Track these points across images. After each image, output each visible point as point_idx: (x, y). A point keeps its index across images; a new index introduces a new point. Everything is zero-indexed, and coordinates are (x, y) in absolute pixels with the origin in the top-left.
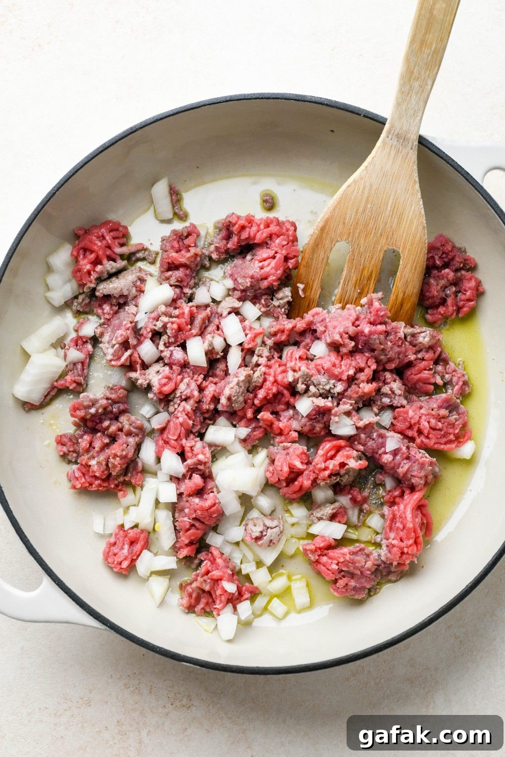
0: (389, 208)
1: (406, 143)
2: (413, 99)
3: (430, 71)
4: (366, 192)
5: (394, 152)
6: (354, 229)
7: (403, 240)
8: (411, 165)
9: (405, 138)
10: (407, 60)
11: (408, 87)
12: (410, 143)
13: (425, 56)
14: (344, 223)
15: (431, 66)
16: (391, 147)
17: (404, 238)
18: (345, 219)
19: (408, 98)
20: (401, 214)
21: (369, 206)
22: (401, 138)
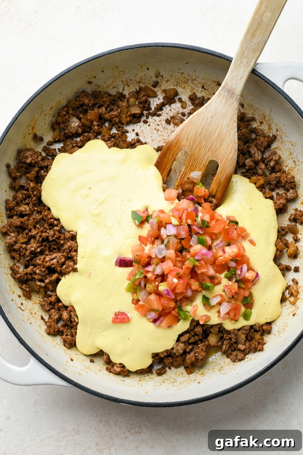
0: (216, 134)
1: (233, 96)
2: (241, 70)
3: (255, 54)
4: (204, 122)
5: (225, 101)
6: (193, 143)
7: (222, 156)
8: (234, 110)
9: (232, 93)
10: (242, 45)
11: (240, 62)
12: (236, 96)
13: (253, 44)
14: (187, 139)
15: (256, 51)
16: (224, 96)
18: (188, 137)
19: (238, 69)
20: (223, 140)
21: (204, 131)
22: (231, 92)
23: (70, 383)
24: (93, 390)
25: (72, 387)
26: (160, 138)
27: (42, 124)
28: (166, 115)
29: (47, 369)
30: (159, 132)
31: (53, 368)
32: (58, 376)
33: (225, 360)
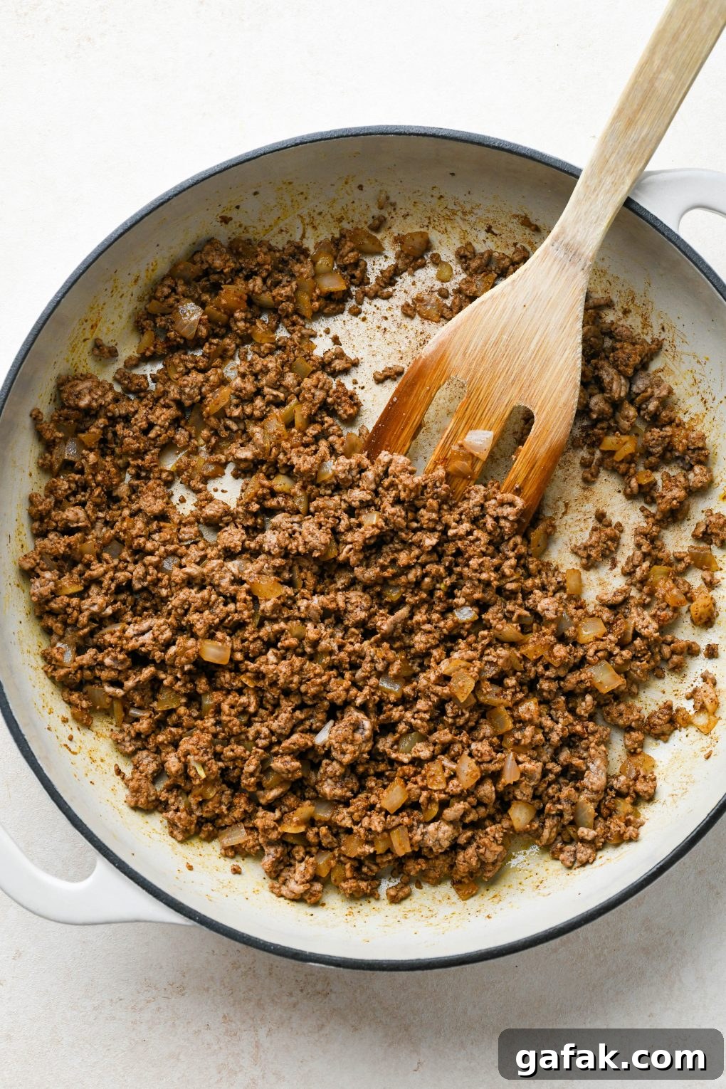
0: (532, 347)
1: (577, 259)
2: (599, 200)
3: (632, 164)
4: (506, 317)
5: (557, 269)
6: (477, 364)
7: (542, 397)
8: (577, 292)
9: (575, 253)
10: (605, 142)
11: (596, 181)
12: (582, 260)
13: (630, 142)
14: (464, 354)
15: (635, 159)
16: (555, 260)
17: (544, 395)
18: (467, 348)
19: (593, 197)
20: (548, 360)
21: (505, 337)
22: (571, 251)
23: (190, 918)
24: (243, 934)
25: (194, 926)
26: (390, 349)
27: (115, 318)
28: (404, 295)
29: (136, 885)
30: (388, 335)
31: (149, 882)
32: (161, 900)
33: (547, 864)
